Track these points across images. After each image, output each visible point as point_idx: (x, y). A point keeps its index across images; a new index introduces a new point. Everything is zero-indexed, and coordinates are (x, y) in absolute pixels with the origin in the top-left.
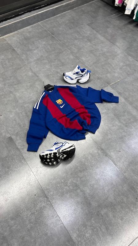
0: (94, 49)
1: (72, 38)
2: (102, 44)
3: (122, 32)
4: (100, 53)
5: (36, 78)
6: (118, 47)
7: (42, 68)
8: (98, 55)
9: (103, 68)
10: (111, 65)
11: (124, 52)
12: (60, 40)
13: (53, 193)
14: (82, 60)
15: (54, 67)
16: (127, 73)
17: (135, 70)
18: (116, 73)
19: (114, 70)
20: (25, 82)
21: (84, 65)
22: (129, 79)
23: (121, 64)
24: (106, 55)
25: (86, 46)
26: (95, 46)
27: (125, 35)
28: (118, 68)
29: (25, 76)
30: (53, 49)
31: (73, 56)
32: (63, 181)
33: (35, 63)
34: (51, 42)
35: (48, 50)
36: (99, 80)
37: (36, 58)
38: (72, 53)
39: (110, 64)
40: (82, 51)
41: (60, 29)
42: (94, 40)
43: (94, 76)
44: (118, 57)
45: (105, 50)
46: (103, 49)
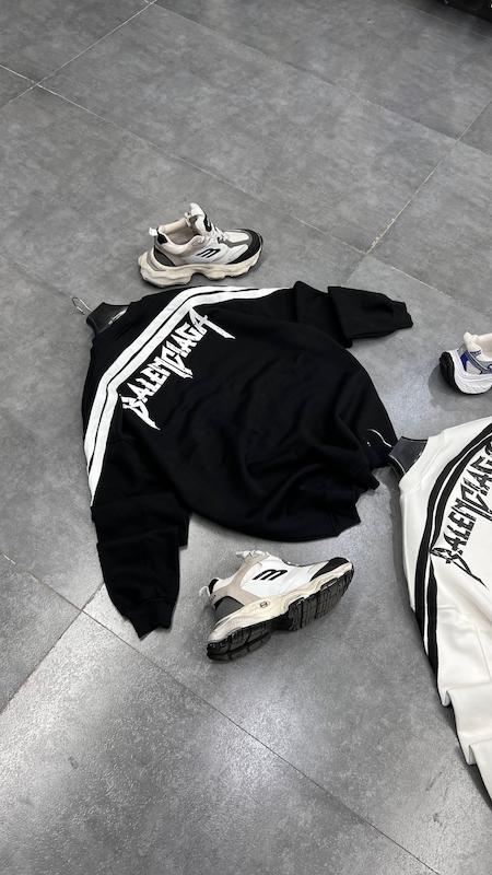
0: (237, 109)
1: (129, 81)
2: (257, 80)
3: (308, 11)
4: (269, 124)
5: (61, 302)
6: (324, 79)
7: (63, 250)
8: (265, 132)
9: (311, 185)
10: (336, 165)
11: (358, 95)
12: (79, 100)
13: (377, 791)
14: (213, 169)
15: (114, 230)
16: (407, 183)
17: (430, 163)
18: (368, 193)
19: (354, 180)
20: (20, 338)
21: (231, 187)
22: (427, 204)
23: (370, 149)
24: (293, 124)
25: (199, 104)
26: (235, 96)
27: (325, 22)
28: (363, 169)
29: (8, 308)
30: (70, 147)
31: (168, 159)
32: (386, 723)
33: (18, 233)
34: (45, 121)
35: (47, 159)
36: (319, 238)
37: (15, 209)
38: (158, 147)
39: (327, 159)
40: (196, 131)
41: (56, 46)
42: (219, 69)
43: (291, 227)
44: (344, 124)
45: (283, 103)
46: (271, 102)
